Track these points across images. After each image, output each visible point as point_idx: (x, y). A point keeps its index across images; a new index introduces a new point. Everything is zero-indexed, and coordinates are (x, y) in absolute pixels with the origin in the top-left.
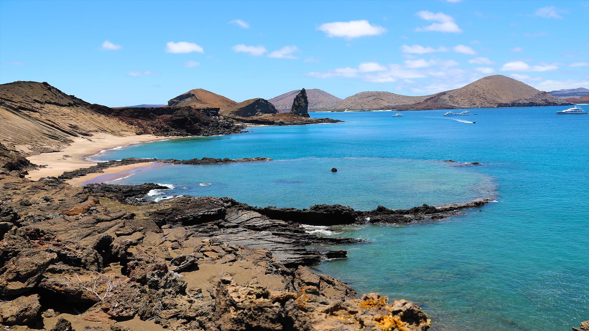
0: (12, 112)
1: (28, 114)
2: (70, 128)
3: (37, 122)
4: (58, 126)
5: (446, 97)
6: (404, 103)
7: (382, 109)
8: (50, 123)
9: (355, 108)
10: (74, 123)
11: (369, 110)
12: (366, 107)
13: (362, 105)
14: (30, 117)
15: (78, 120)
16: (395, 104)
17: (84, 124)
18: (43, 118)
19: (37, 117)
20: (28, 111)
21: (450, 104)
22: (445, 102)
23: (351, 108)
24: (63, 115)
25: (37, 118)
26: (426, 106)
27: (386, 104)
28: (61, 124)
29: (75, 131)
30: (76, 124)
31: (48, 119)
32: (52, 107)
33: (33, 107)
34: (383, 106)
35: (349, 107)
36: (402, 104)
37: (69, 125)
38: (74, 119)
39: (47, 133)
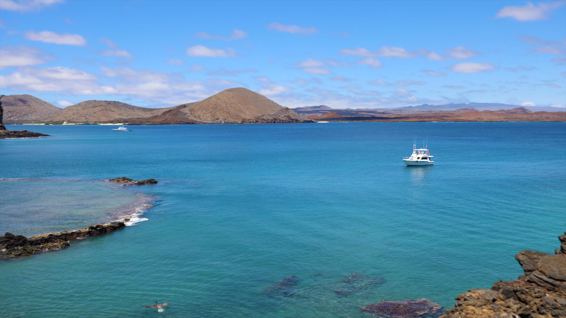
5: (186, 110)
6: (139, 115)
7: (112, 122)
9: (78, 121)
11: (95, 123)
12: (92, 120)
13: (86, 117)
16: (127, 116)
21: (192, 118)
22: (186, 117)
23: (72, 120)
26: (164, 119)
27: (117, 117)
34: (112, 119)
35: (70, 118)
36: (136, 117)
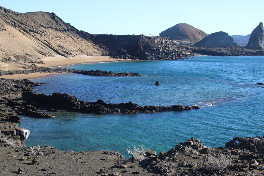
0: (23, 33)
1: (34, 35)
2: (57, 48)
3: (38, 42)
4: (50, 45)
8: (46, 43)
10: (61, 44)
14: (34, 37)
15: (66, 42)
17: (69, 45)
18: (42, 39)
20: (34, 33)
24: (57, 38)
25: (39, 38)
28: (53, 44)
29: (60, 50)
31: (45, 40)
32: (51, 31)
33: (38, 30)
37: (58, 45)
38: (63, 41)
39: (39, 49)
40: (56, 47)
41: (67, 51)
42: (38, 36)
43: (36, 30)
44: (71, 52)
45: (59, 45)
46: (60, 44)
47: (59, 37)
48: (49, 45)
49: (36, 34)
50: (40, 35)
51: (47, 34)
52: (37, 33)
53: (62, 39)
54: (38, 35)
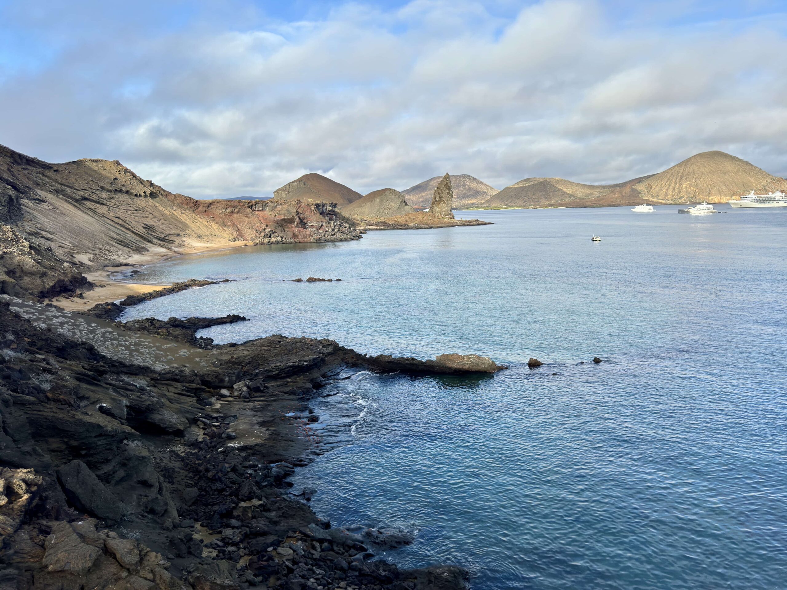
0: (73, 205)
1: (93, 208)
2: (144, 230)
3: (104, 221)
8: (120, 222)
9: (515, 204)
10: (150, 223)
12: (531, 203)
13: (525, 200)
14: (94, 212)
15: (155, 217)
17: (163, 224)
18: (112, 214)
19: (105, 212)
20: (93, 204)
23: (510, 204)
24: (136, 210)
25: (104, 214)
28: (134, 223)
29: (150, 234)
30: (153, 223)
31: (118, 216)
32: (123, 197)
33: (99, 197)
37: (144, 226)
38: (150, 216)
39: (115, 236)
40: (142, 231)
41: (162, 236)
42: (103, 210)
43: (95, 197)
44: (170, 238)
45: (146, 225)
46: (147, 223)
47: (139, 208)
48: (127, 226)
49: (98, 205)
50: (105, 207)
51: (117, 203)
52: (98, 203)
53: (147, 213)
54: (102, 206)
